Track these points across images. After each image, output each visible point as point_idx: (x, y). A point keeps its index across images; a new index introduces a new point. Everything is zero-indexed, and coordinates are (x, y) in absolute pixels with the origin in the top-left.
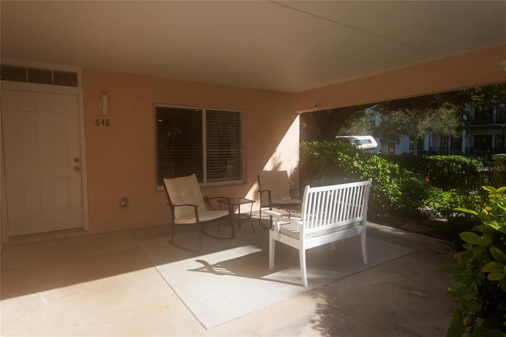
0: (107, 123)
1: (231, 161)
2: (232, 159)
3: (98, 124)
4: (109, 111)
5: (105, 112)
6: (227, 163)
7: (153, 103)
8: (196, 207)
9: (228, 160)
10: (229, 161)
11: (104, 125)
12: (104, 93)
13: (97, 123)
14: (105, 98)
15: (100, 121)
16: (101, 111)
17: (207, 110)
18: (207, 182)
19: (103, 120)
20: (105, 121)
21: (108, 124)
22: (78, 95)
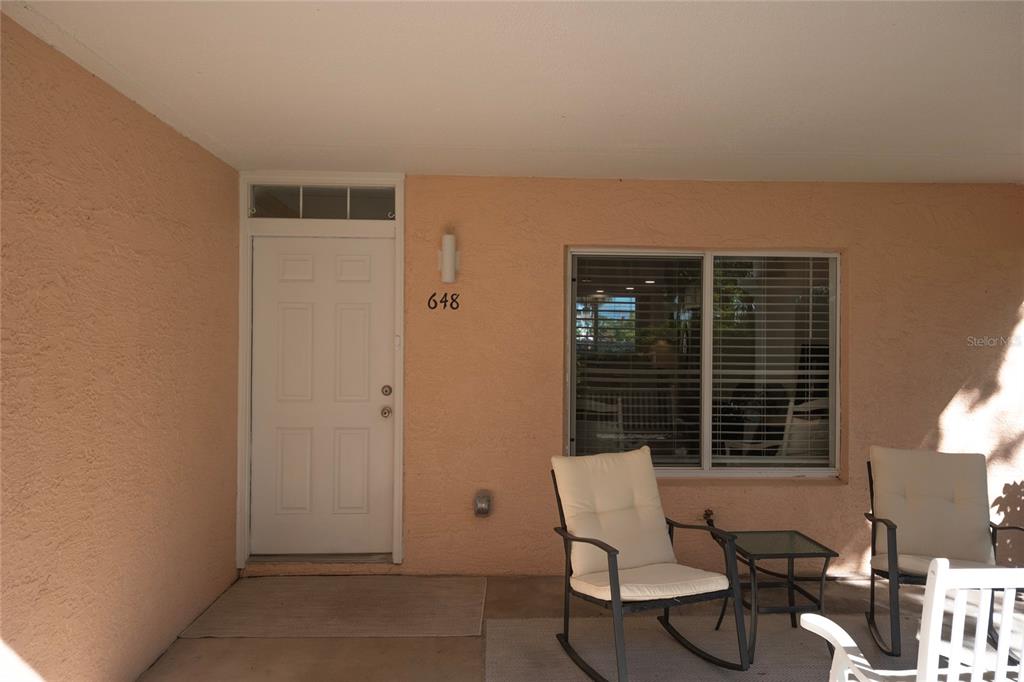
0: (452, 301)
1: (801, 408)
2: (803, 401)
3: (432, 305)
4: (457, 274)
5: (448, 276)
6: (785, 411)
7: (566, 247)
8: (612, 553)
9: (787, 402)
10: (791, 407)
11: (445, 305)
12: (450, 230)
13: (432, 303)
14: (448, 240)
15: (438, 298)
16: (440, 273)
17: (715, 258)
18: (714, 465)
19: (446, 295)
20: (449, 298)
21: (455, 305)
22: (394, 238)
